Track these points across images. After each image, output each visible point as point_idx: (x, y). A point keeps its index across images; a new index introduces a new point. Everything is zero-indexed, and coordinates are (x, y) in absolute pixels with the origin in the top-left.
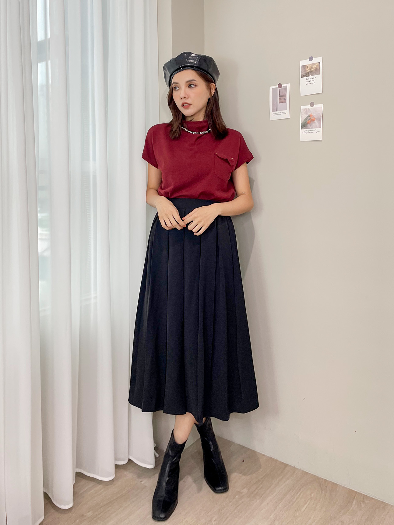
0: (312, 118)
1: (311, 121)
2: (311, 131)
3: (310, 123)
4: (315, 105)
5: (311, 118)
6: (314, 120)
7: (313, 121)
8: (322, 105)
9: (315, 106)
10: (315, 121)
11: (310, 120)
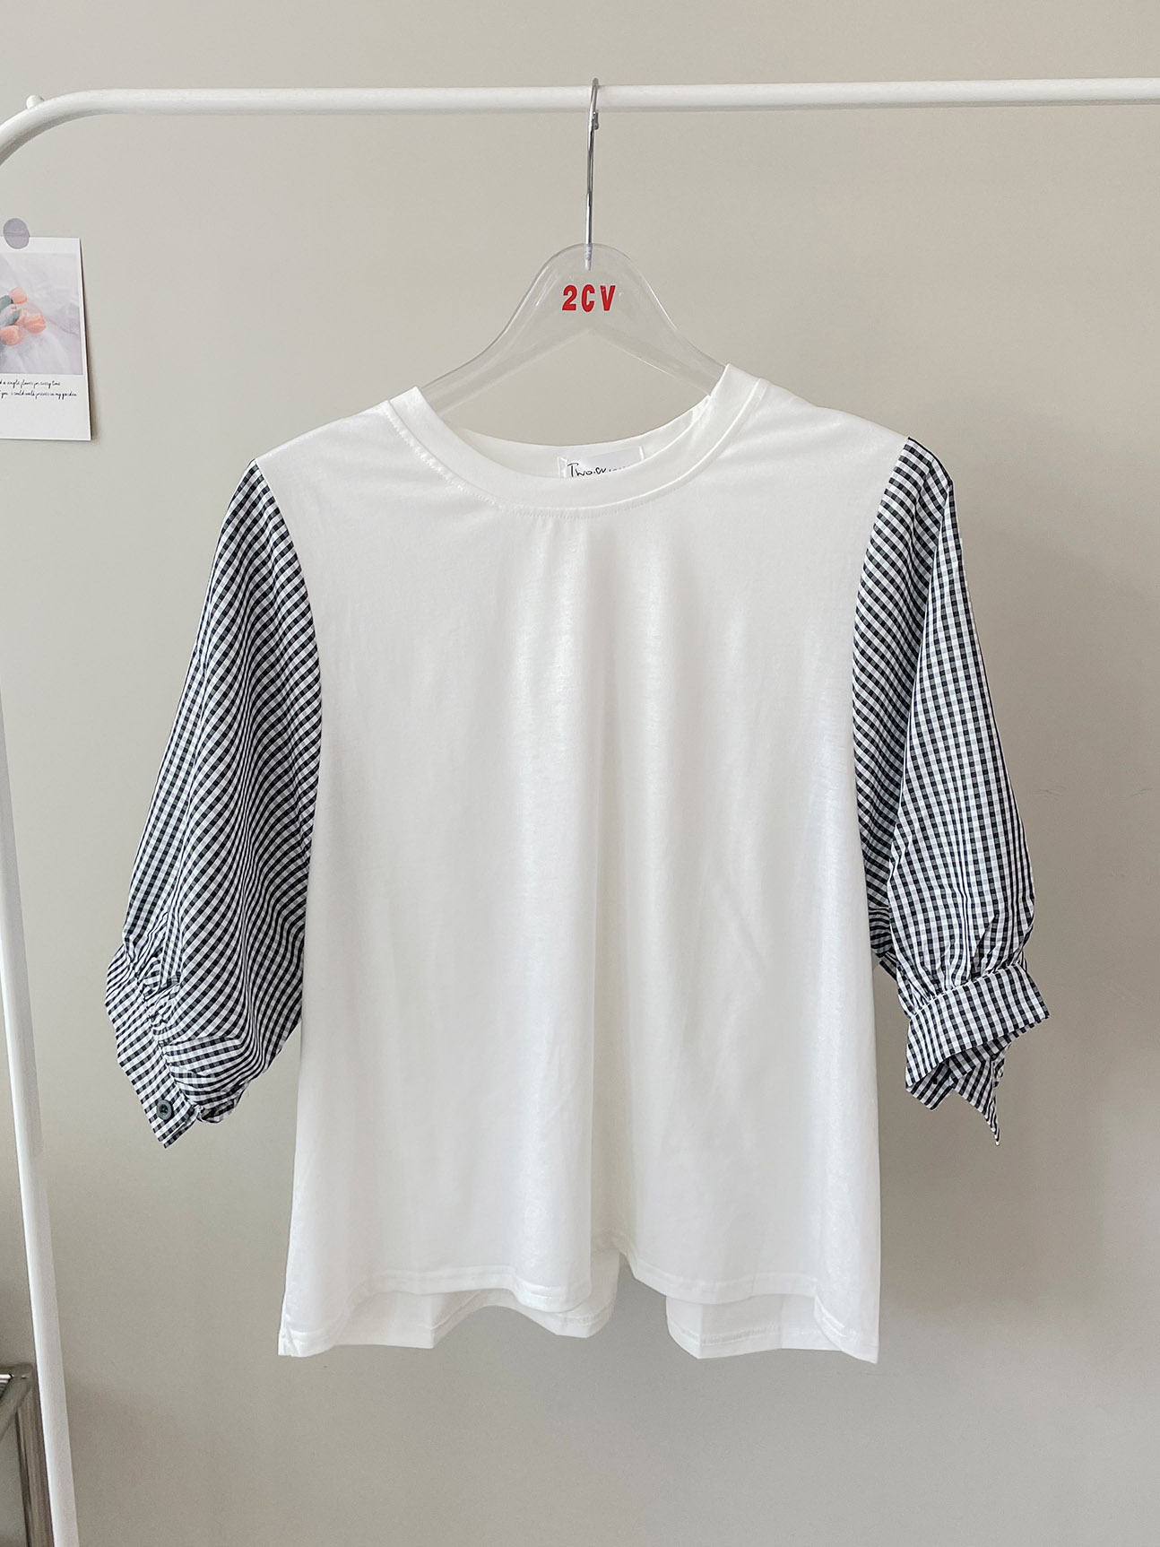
0: (27, 315)
1: (19, 331)
2: (28, 389)
3: (20, 341)
4: (30, 238)
5: (19, 312)
6: (43, 328)
7: (35, 329)
8: (70, 246)
9: (36, 245)
10: (47, 333)
11: (14, 322)
